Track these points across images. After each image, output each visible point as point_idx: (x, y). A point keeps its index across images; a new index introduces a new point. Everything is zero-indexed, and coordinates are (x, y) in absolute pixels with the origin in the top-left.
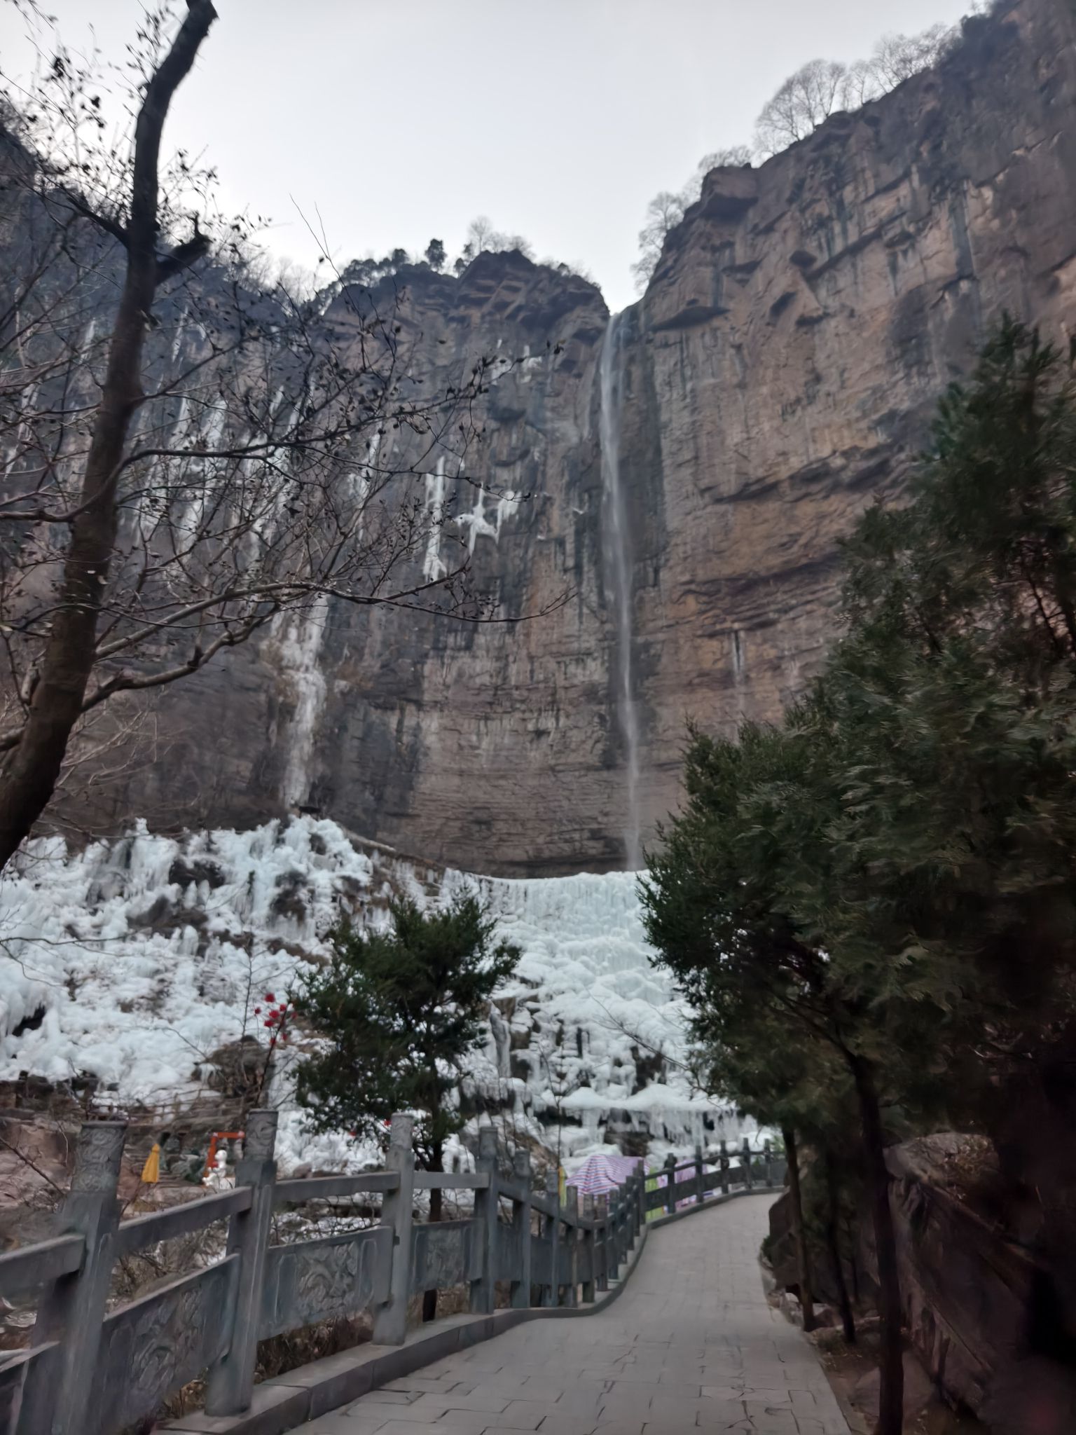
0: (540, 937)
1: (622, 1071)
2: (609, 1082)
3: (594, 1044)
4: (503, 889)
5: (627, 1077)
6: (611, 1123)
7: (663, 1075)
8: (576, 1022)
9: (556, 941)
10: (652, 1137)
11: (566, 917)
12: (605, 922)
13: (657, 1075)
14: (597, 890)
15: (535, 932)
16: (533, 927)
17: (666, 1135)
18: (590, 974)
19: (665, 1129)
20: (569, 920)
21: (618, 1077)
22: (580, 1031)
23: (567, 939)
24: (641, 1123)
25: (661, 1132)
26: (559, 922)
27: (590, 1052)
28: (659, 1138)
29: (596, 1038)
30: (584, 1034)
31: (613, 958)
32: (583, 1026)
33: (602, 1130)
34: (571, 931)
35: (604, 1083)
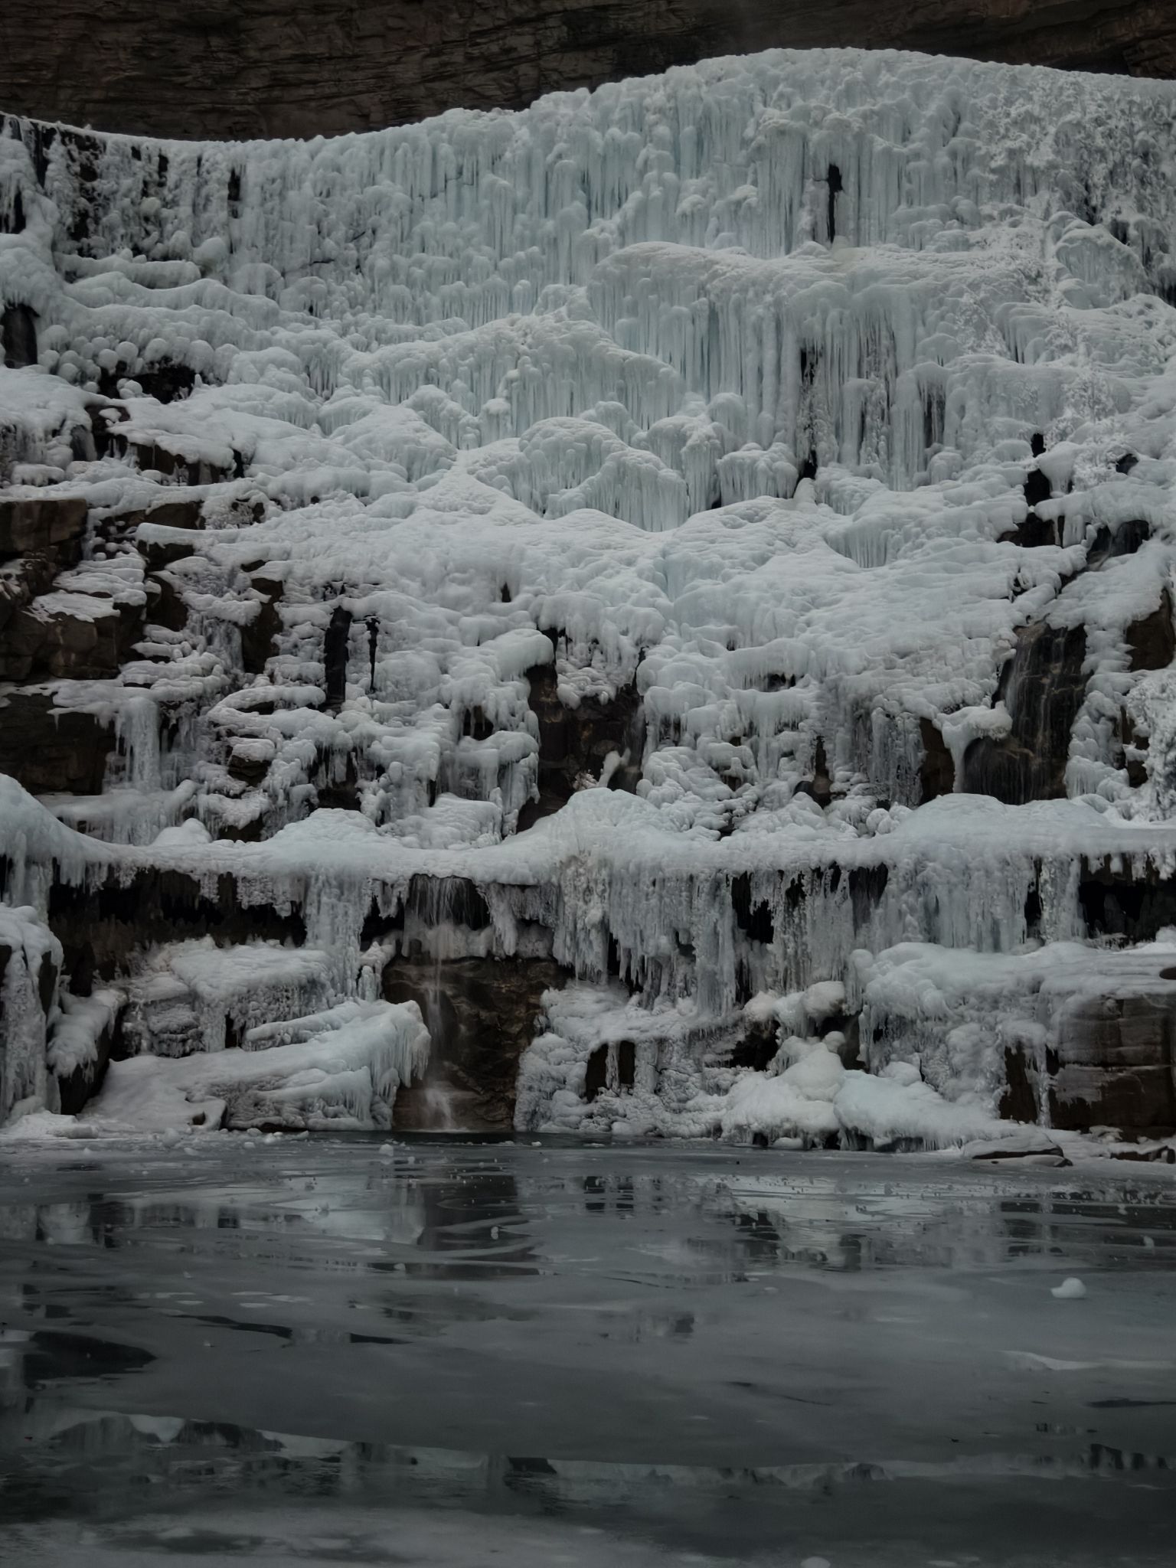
0: (282, 334)
1: (486, 752)
2: (434, 790)
3: (390, 662)
4: (143, 169)
5: (504, 770)
6: (414, 926)
7: (637, 760)
8: (330, 589)
9: (343, 344)
10: (563, 975)
11: (382, 263)
12: (519, 271)
13: (613, 761)
14: (495, 161)
15: (270, 318)
16: (260, 300)
17: (613, 964)
18: (434, 438)
19: (612, 945)
20: (393, 272)
21: (475, 772)
22: (342, 617)
23: (380, 337)
24: (525, 925)
25: (594, 955)
26: (357, 283)
27: (372, 689)
28: (588, 977)
29: (403, 641)
30: (358, 631)
31: (523, 381)
32: (357, 605)
33: (379, 952)
34: (400, 309)
35: (412, 794)
